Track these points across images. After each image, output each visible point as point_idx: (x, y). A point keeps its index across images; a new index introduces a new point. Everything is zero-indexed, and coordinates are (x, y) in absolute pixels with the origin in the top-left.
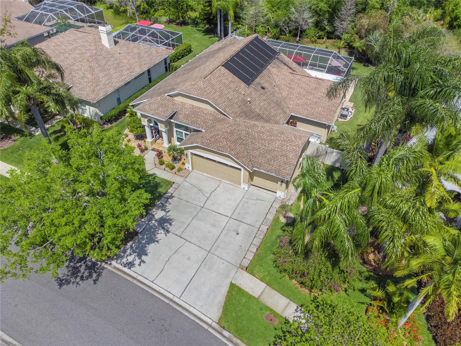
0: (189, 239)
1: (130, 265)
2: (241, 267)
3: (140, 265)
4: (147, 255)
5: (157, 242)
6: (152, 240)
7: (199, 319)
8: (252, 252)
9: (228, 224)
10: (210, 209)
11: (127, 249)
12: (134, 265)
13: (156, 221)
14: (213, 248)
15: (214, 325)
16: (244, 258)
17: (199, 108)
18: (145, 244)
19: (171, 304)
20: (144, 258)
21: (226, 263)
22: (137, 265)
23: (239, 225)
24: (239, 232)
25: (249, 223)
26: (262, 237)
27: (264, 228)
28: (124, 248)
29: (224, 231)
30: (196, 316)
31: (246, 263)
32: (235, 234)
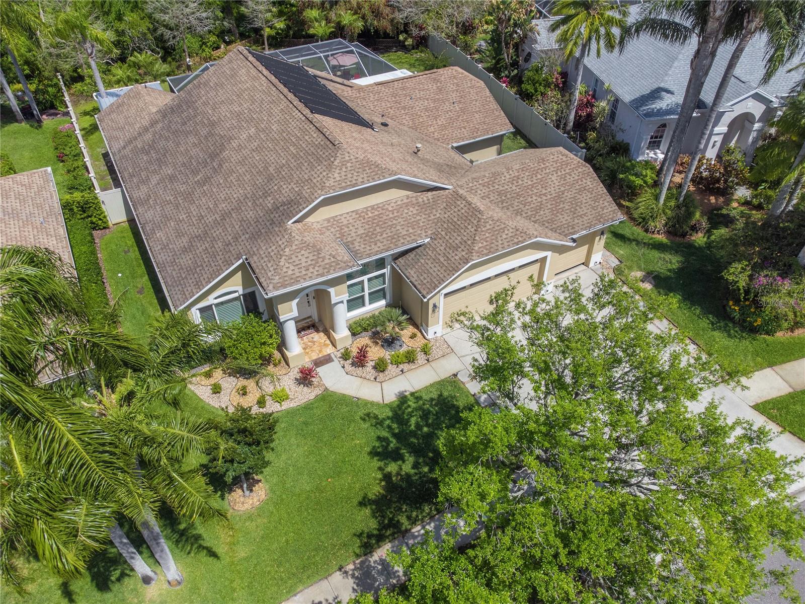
17: (373, 207)
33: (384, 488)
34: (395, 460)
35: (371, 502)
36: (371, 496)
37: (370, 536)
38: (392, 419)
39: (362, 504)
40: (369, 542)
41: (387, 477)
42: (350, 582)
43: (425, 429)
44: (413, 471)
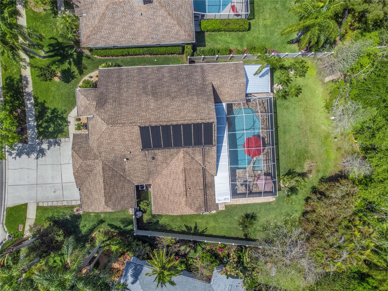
0: (38, 170)
1: (11, 154)
2: (38, 203)
3: (13, 158)
4: (20, 157)
5: (29, 157)
6: (28, 154)
7: (5, 199)
8: (48, 204)
9: (57, 184)
10: (62, 169)
11: (17, 146)
12: (12, 155)
13: (40, 147)
14: (40, 185)
15: (6, 206)
16: (43, 202)
18: (25, 152)
19: (4, 184)
20: (17, 157)
21: (36, 195)
22: (12, 157)
23: (60, 190)
24: (56, 192)
25: (64, 194)
26: (59, 205)
27: (65, 203)
28: (17, 144)
29: (52, 185)
30: (5, 197)
31: (41, 204)
32: (54, 190)
33: (46, 107)
34: (52, 112)
35: (44, 103)
36: (45, 104)
37: (37, 99)
38: (62, 117)
39: (45, 101)
40: (36, 99)
41: (48, 108)
42: (30, 92)
43: (56, 123)
44: (47, 115)
